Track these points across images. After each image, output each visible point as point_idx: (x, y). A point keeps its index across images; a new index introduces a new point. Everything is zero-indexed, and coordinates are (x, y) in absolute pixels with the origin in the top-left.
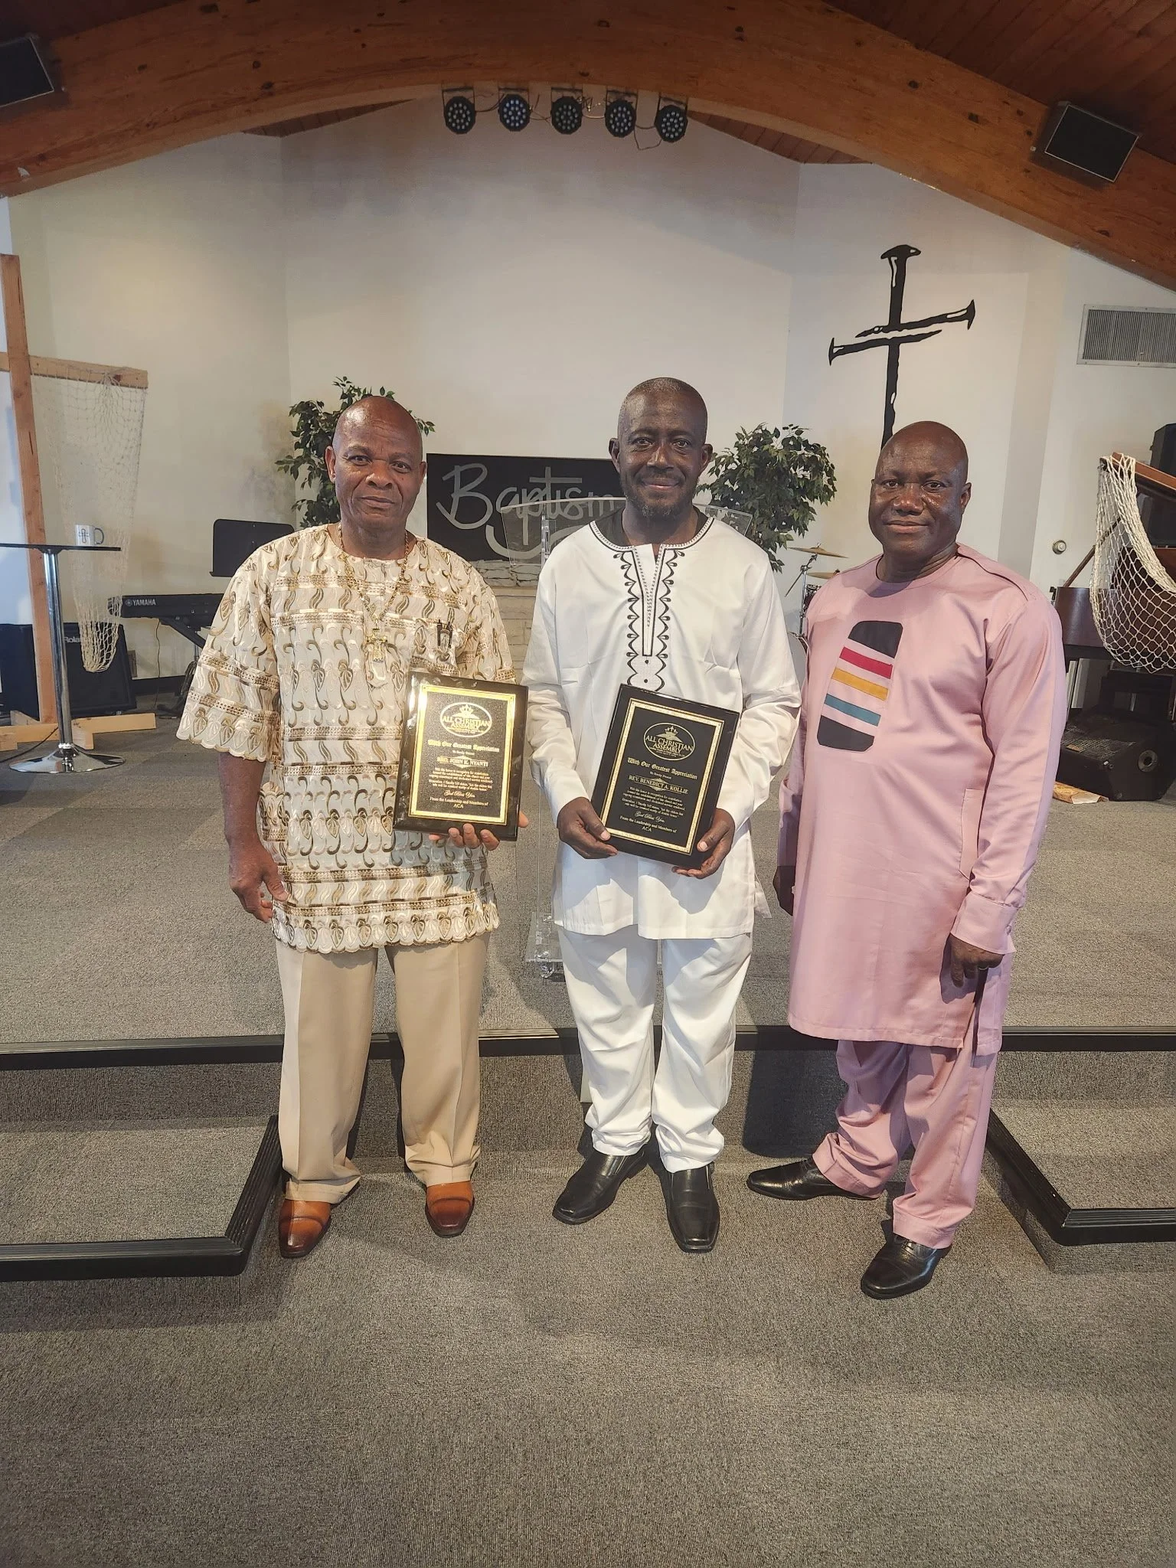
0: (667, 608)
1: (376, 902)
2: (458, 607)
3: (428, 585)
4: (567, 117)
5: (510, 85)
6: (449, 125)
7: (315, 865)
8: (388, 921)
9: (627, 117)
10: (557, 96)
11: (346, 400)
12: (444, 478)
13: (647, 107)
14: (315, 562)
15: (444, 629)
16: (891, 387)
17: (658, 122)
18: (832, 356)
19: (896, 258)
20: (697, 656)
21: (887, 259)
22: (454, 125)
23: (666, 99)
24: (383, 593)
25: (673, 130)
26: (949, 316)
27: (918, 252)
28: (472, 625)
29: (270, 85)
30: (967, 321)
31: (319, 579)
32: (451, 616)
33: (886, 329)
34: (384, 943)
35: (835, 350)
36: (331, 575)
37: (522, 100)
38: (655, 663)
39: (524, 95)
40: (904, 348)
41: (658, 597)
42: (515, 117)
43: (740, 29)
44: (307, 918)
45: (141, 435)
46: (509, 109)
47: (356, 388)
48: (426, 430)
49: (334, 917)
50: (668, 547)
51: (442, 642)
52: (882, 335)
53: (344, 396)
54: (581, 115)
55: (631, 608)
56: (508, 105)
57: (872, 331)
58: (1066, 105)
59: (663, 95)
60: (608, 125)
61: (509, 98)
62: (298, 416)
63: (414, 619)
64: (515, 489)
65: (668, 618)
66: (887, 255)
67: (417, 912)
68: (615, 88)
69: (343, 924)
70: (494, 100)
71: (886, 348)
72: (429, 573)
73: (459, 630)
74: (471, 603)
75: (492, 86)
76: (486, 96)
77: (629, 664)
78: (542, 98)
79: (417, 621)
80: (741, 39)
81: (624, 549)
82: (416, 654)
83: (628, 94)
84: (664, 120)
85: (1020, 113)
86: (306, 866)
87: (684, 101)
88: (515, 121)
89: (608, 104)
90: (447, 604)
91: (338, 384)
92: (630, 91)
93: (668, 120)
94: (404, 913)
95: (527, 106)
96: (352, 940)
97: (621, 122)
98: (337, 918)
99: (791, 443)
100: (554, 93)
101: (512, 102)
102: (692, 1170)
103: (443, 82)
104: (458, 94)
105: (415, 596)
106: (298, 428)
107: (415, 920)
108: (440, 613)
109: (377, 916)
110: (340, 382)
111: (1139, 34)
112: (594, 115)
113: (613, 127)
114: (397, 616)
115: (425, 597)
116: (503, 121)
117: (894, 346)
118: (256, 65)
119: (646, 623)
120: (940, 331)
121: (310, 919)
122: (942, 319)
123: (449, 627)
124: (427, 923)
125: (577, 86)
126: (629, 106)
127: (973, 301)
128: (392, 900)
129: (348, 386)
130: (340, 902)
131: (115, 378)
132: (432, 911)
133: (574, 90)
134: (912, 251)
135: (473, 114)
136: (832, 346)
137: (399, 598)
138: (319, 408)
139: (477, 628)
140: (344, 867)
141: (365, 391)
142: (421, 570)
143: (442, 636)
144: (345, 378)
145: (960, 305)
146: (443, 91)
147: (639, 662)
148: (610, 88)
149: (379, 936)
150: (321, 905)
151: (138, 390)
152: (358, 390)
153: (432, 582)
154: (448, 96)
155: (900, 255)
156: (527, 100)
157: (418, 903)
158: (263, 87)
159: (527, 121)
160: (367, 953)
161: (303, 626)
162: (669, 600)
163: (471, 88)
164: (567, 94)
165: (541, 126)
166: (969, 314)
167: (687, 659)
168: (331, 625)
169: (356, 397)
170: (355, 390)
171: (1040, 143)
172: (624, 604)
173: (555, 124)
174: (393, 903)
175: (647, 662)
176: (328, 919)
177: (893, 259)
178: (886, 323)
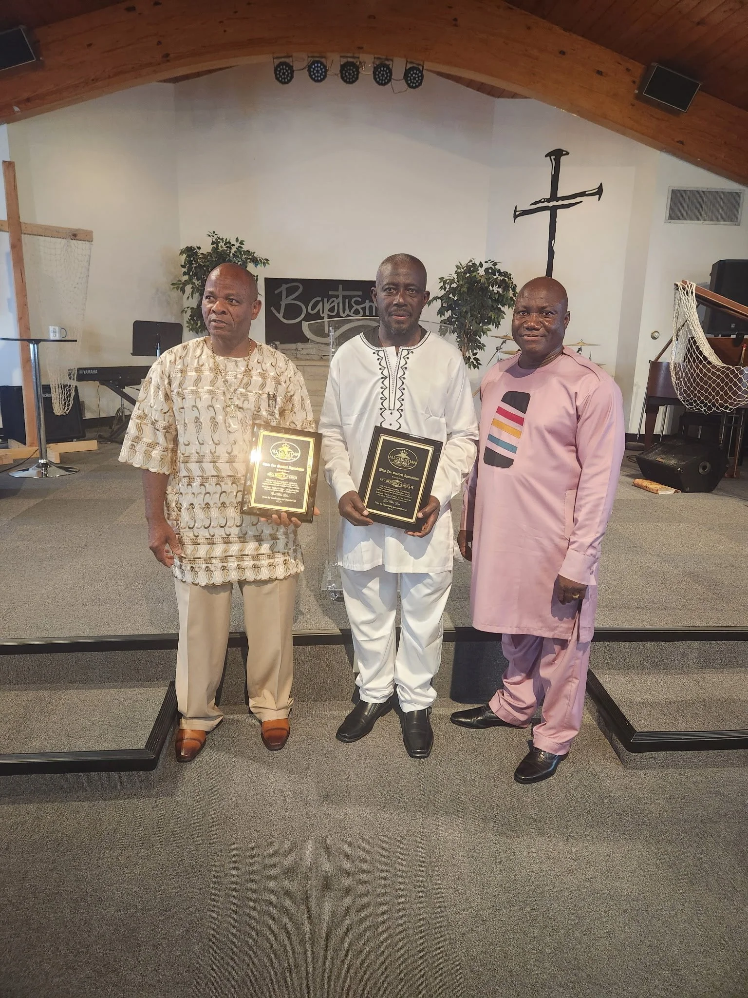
0: (403, 383)
1: (232, 556)
2: (280, 384)
3: (262, 372)
4: (350, 74)
5: (316, 55)
6: (277, 79)
7: (196, 535)
8: (239, 567)
9: (387, 73)
10: (344, 61)
11: (215, 246)
12: (276, 292)
13: (398, 67)
14: (196, 360)
15: (272, 398)
16: (552, 236)
17: (406, 77)
18: (515, 217)
19: (554, 157)
20: (420, 411)
21: (549, 157)
22: (280, 79)
23: (411, 63)
24: (236, 377)
25: (415, 81)
26: (587, 193)
27: (567, 153)
28: (289, 394)
29: (167, 55)
30: (598, 196)
31: (198, 370)
32: (276, 389)
33: (548, 200)
34: (236, 580)
35: (517, 213)
36: (206, 367)
37: (322, 64)
38: (396, 414)
39: (323, 60)
40: (559, 212)
41: (398, 377)
42: (318, 74)
43: (455, 20)
44: (192, 565)
45: (88, 270)
46: (314, 69)
47: (221, 238)
48: (264, 264)
49: (208, 565)
50: (404, 348)
51: (271, 405)
52: (546, 204)
53: (213, 243)
54: (358, 73)
55: (383, 383)
56: (313, 67)
57: (540, 202)
58: (655, 65)
59: (409, 60)
60: (375, 79)
61: (313, 63)
62: (185, 256)
63: (254, 392)
64: (320, 299)
65: (404, 389)
66: (548, 155)
67: (256, 562)
68: (379, 56)
69: (212, 568)
70: (305, 64)
71: (549, 212)
72: (263, 364)
73: (281, 397)
74: (288, 382)
75: (304, 55)
76: (300, 62)
77: (381, 414)
78: (334, 62)
79: (256, 393)
80: (456, 25)
81: (379, 349)
82: (255, 413)
83: (387, 60)
84: (410, 75)
85: (628, 70)
86: (191, 535)
87: (422, 63)
88: (318, 77)
89: (375, 65)
90: (274, 382)
91: (209, 236)
92: (389, 58)
93: (412, 75)
94: (248, 563)
95: (325, 67)
96: (218, 578)
97: (383, 76)
98: (209, 565)
99: (490, 271)
100: (342, 59)
101: (316, 65)
102: (418, 711)
103: (273, 53)
104: (283, 60)
105: (255, 378)
106: (185, 263)
107: (255, 567)
108: (270, 388)
109: (233, 564)
110: (211, 235)
111: (698, 24)
112: (366, 73)
113: (378, 80)
114: (244, 390)
115: (260, 379)
116: (311, 76)
117: (553, 211)
118: (159, 43)
119: (391, 391)
120: (581, 202)
121: (194, 566)
122: (583, 194)
123: (275, 396)
124: (262, 569)
125: (356, 55)
126: (388, 67)
127: (601, 184)
128: (241, 555)
129: (216, 236)
130: (211, 556)
131: (73, 235)
132: (265, 562)
133: (353, 57)
134: (564, 153)
135: (292, 71)
136: (516, 211)
137: (245, 380)
138: (198, 250)
139: (292, 396)
140: (213, 536)
141: (226, 240)
142: (258, 363)
143: (270, 402)
144: (214, 232)
145: (593, 186)
146: (274, 59)
147: (386, 414)
148: (376, 56)
149: (234, 576)
150: (200, 558)
151: (87, 242)
152: (222, 239)
153: (265, 370)
154: (277, 62)
155: (557, 155)
156: (325, 64)
157: (256, 557)
158: (163, 57)
159: (325, 77)
160: (227, 586)
161: (189, 397)
162: (404, 378)
163: (291, 56)
164: (350, 60)
165: (334, 80)
166: (599, 192)
167: (415, 412)
168: (205, 396)
169: (221, 243)
170: (220, 239)
171: (640, 88)
172: (378, 380)
173: (342, 78)
174: (241, 557)
175: (391, 413)
176: (204, 566)
177: (553, 157)
178: (549, 197)
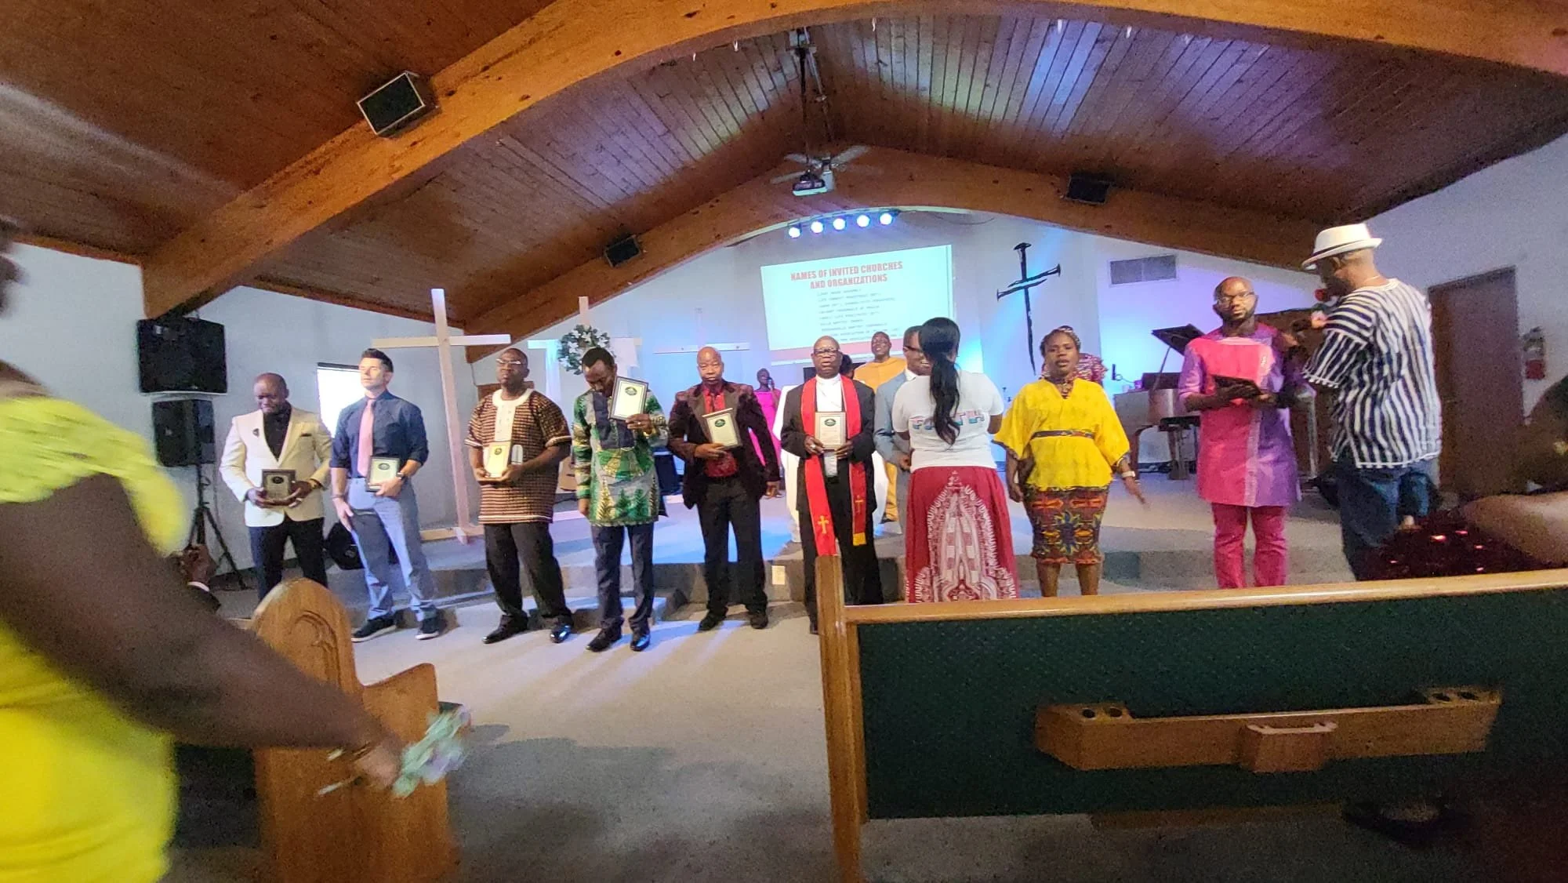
16: (1028, 309)
18: (999, 297)
19: (1021, 249)
21: (1017, 250)
26: (1049, 272)
27: (1030, 245)
29: (719, 235)
30: (1058, 274)
33: (1021, 282)
35: (1000, 295)
40: (1030, 289)
52: (1019, 285)
57: (1015, 284)
58: (1070, 176)
66: (1016, 248)
71: (1023, 291)
80: (912, 180)
117: (1026, 288)
118: (714, 229)
120: (1046, 280)
122: (1047, 274)
127: (1059, 264)
134: (1028, 245)
136: (998, 293)
145: (1052, 267)
155: (1022, 247)
158: (716, 237)
166: (1058, 270)
177: (1019, 250)
178: (1021, 278)
